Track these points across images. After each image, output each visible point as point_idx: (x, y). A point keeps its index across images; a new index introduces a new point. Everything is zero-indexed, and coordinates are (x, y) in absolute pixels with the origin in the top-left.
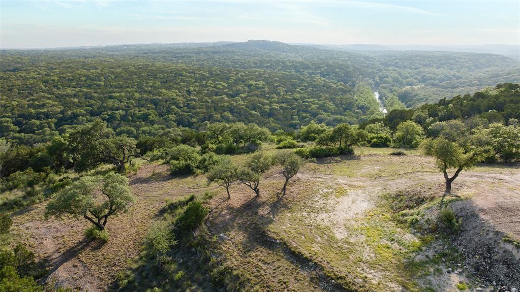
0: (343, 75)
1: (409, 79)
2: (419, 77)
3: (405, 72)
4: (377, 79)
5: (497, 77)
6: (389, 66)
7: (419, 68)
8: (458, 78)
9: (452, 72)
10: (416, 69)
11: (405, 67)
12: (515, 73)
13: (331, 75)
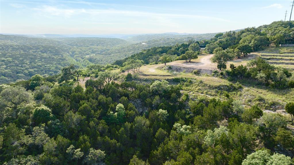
0: (54, 51)
1: (86, 52)
2: (91, 51)
3: (84, 48)
4: (71, 53)
5: (124, 49)
6: (73, 46)
7: (89, 46)
8: (108, 50)
9: (105, 47)
10: (87, 46)
11: (81, 46)
12: (130, 47)
13: (47, 52)
